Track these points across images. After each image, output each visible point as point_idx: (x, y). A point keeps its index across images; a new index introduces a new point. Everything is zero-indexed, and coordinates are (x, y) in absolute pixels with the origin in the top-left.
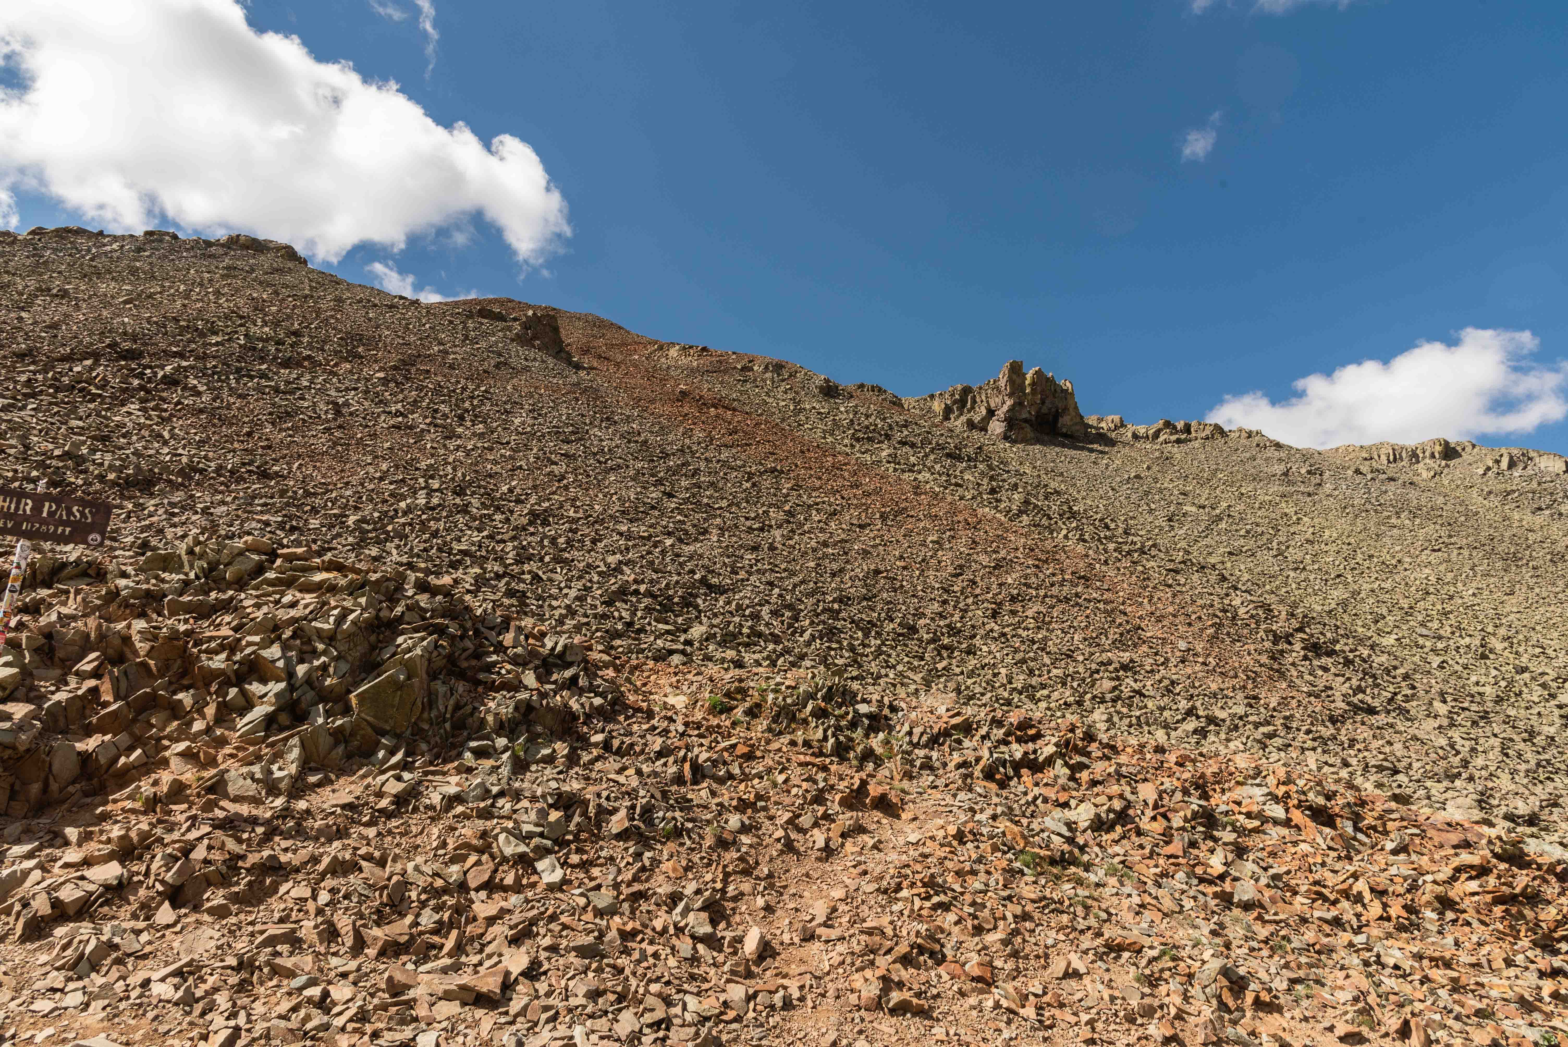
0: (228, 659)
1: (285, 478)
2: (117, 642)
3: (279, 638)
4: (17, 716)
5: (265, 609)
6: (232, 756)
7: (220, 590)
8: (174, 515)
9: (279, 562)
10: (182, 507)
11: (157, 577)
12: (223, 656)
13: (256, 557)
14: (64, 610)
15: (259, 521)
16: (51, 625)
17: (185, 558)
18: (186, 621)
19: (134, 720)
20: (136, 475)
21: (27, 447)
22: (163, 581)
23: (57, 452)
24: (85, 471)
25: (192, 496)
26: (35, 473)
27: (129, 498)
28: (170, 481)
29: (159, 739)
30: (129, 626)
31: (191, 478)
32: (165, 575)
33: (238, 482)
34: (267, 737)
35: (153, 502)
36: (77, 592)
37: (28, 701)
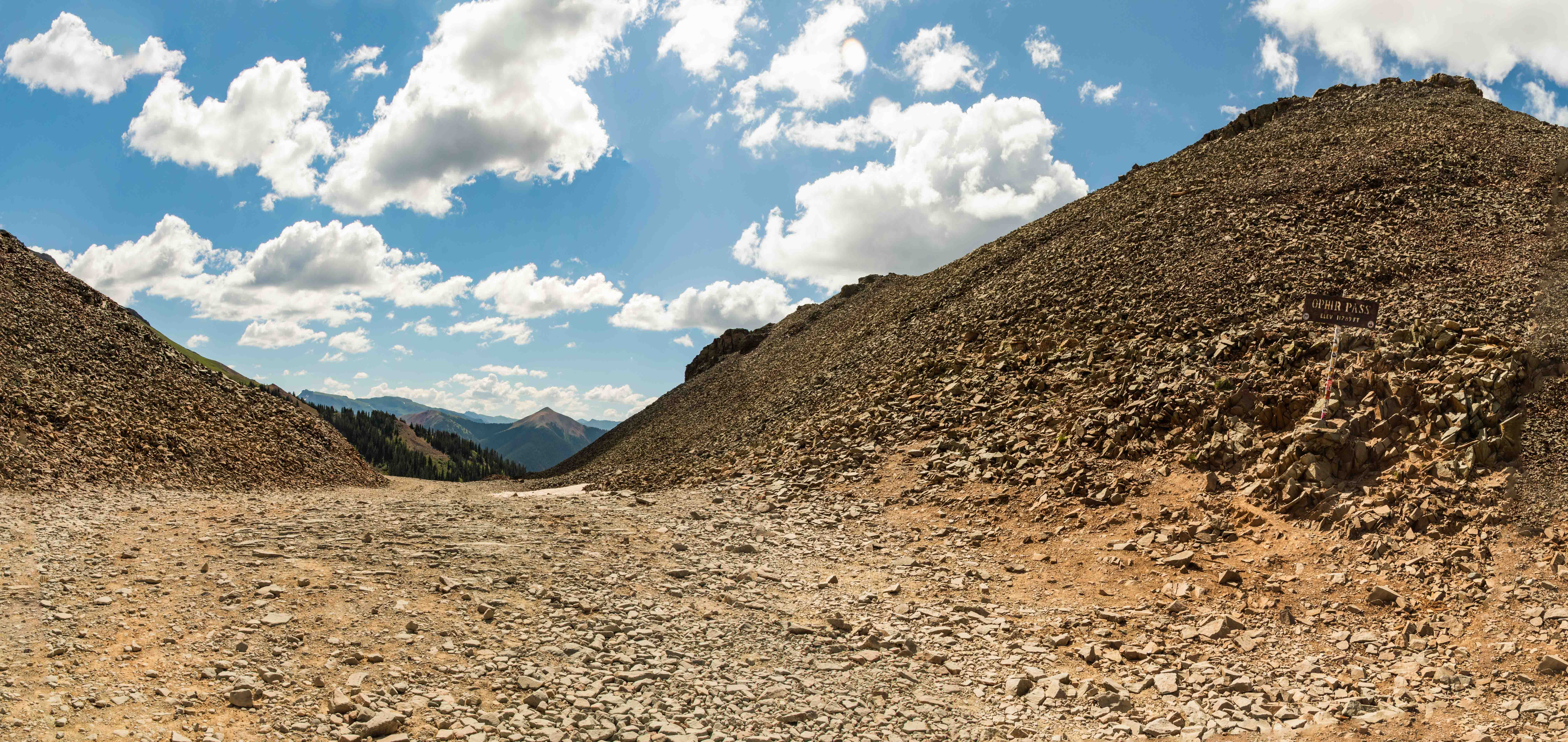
0: (1437, 398)
1: (1465, 272)
2: (1382, 385)
3: (1463, 386)
4: (1339, 426)
5: (1456, 368)
6: (1439, 455)
7: (1432, 355)
8: (1402, 300)
9: (1463, 337)
10: (1407, 295)
11: (1399, 346)
12: (1434, 396)
13: (1450, 333)
14: (1356, 366)
15: (1450, 304)
16: (1350, 375)
17: (1414, 333)
18: (1415, 374)
19: (1392, 431)
20: (1381, 273)
21: (1325, 258)
22: (1403, 348)
23: (1340, 260)
24: (1355, 272)
25: (1412, 286)
26: (1329, 276)
27: (1379, 289)
28: (1400, 276)
29: (1403, 443)
30: (1387, 376)
31: (1411, 273)
32: (1403, 345)
33: (1438, 276)
34: (1456, 445)
35: (1391, 291)
36: (1361, 355)
37: (1343, 418)
